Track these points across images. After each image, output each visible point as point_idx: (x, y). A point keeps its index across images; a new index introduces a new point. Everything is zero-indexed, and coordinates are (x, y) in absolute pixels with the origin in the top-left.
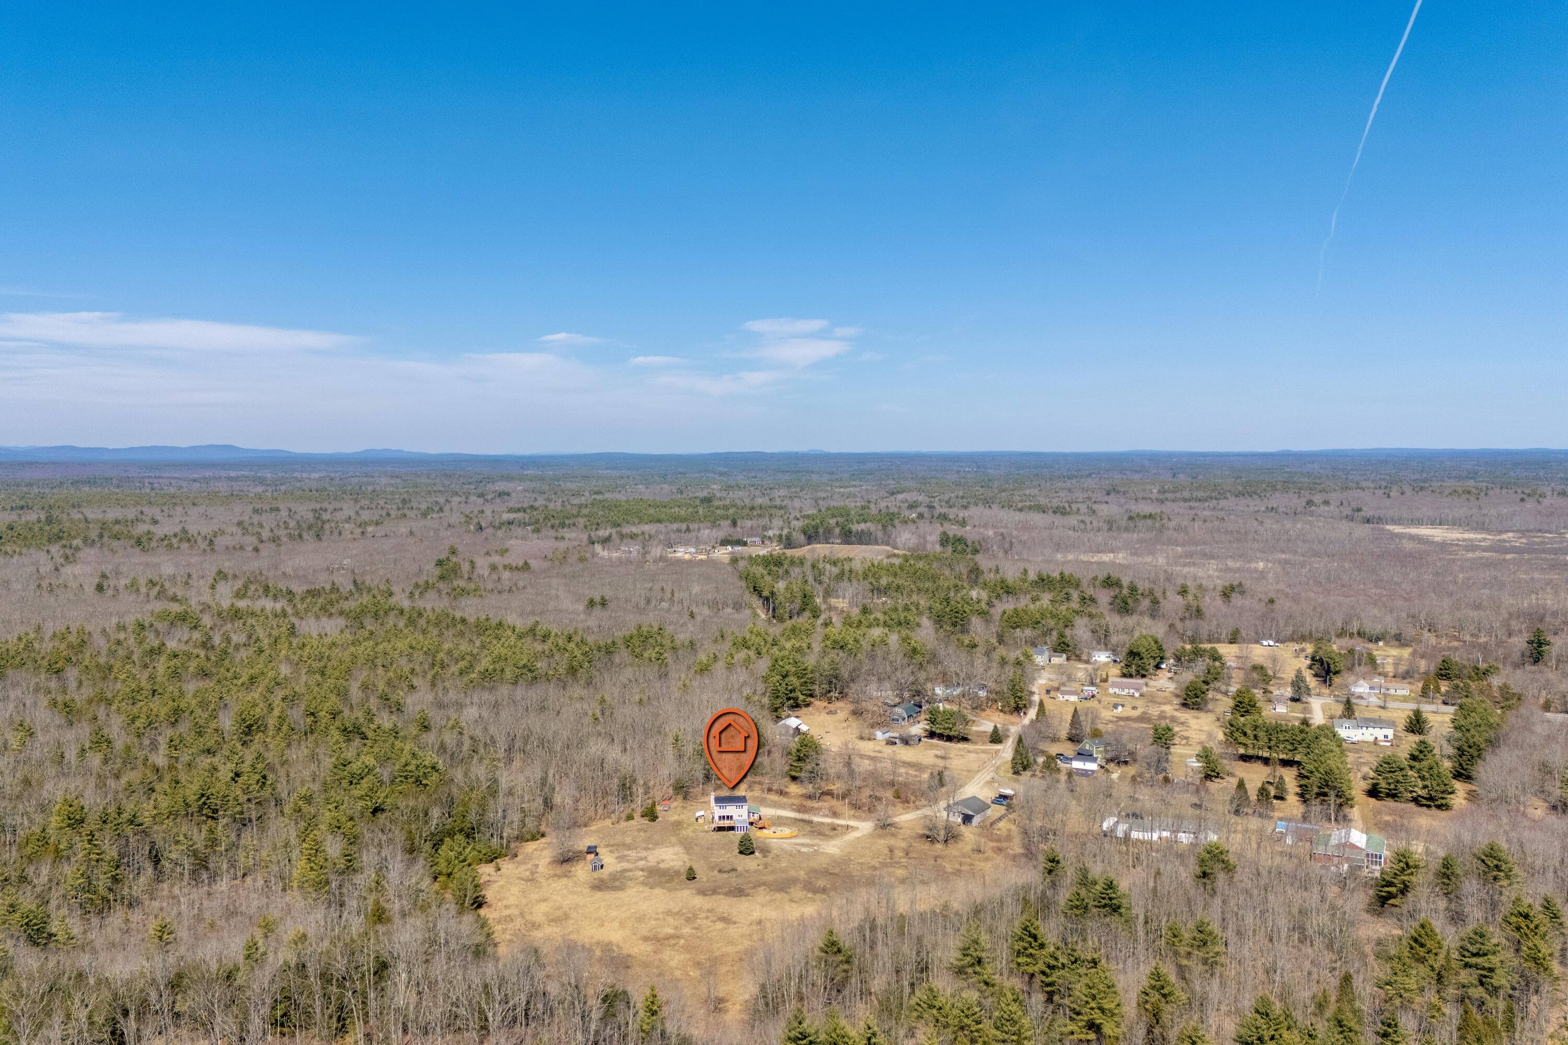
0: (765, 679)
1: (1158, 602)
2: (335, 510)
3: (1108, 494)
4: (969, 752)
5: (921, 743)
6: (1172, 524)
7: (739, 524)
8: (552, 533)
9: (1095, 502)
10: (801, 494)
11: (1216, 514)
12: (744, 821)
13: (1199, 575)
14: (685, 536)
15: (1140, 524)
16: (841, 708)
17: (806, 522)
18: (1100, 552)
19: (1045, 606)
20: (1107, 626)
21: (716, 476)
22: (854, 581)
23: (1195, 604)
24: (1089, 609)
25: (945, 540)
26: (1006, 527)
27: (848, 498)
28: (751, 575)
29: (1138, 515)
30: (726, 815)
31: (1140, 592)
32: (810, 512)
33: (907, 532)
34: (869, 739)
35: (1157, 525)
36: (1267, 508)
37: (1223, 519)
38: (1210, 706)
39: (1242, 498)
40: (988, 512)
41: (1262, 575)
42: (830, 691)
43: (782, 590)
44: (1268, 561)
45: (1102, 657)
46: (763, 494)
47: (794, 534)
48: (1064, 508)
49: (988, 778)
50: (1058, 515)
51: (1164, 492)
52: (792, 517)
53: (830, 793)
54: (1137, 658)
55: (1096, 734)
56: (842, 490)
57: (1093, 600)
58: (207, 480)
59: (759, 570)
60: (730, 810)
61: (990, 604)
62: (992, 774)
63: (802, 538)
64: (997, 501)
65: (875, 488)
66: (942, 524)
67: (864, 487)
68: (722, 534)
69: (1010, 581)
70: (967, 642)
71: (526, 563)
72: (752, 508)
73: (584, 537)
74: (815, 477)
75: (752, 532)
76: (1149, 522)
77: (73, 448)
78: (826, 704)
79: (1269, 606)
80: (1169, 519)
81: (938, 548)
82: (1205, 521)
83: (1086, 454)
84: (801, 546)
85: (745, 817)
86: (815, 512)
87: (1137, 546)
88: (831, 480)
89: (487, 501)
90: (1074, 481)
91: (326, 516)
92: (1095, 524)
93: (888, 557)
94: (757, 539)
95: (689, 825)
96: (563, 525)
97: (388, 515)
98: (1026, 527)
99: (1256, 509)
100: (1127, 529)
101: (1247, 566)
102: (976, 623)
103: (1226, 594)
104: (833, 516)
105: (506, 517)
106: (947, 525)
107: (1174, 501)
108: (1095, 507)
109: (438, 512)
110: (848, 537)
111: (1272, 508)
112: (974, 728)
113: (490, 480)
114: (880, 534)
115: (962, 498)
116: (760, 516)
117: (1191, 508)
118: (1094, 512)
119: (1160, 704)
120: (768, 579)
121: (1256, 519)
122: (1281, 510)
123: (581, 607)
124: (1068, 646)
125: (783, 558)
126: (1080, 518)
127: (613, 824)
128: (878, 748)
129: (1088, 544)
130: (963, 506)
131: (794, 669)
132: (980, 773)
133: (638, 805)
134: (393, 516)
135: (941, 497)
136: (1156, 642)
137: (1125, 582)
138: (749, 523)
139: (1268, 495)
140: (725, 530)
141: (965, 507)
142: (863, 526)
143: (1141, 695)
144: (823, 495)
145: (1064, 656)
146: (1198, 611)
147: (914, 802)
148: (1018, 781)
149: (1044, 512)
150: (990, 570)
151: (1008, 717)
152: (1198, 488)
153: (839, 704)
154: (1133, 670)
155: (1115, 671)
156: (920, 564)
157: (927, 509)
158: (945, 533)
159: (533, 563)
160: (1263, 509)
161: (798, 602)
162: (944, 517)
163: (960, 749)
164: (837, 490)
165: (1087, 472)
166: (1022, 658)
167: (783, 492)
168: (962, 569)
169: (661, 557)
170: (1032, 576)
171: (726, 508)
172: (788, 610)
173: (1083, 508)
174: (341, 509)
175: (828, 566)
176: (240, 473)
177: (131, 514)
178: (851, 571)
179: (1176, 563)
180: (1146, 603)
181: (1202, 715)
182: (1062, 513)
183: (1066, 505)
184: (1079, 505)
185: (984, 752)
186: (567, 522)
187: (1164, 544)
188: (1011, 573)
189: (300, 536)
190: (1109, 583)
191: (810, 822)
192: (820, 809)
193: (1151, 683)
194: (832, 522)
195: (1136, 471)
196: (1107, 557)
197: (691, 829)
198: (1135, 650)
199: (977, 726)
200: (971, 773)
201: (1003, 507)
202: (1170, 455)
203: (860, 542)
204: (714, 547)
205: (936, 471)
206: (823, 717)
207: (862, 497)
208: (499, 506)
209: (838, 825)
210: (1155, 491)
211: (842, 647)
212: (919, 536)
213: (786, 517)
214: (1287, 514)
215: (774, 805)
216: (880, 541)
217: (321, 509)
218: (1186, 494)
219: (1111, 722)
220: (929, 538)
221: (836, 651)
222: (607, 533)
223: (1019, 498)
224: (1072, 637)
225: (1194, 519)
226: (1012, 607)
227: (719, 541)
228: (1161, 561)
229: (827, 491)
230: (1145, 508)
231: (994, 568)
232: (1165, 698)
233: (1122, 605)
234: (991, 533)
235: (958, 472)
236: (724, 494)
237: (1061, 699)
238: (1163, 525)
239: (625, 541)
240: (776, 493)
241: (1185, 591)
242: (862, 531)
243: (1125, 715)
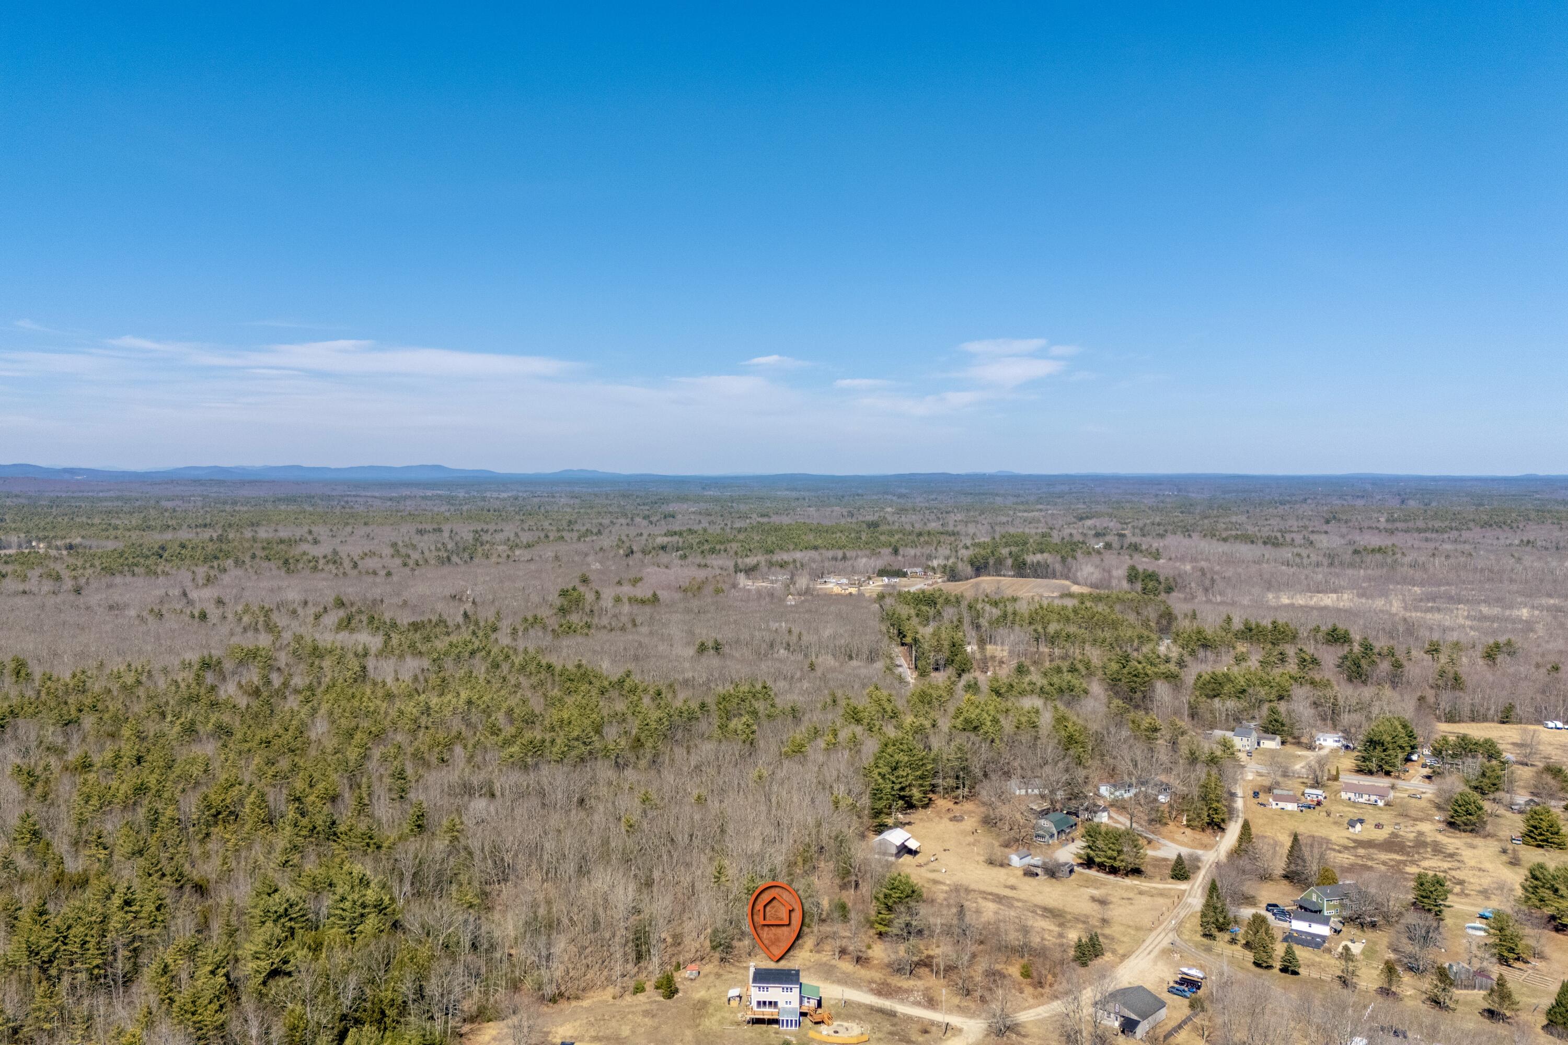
0: (867, 773)
1: (1401, 666)
2: (495, 531)
3: (1327, 522)
4: (1141, 893)
5: (1074, 876)
6: (1407, 560)
7: (901, 551)
8: (699, 559)
9: (1313, 532)
10: (979, 518)
11: (1460, 547)
12: (791, 1012)
13: (1447, 624)
14: (842, 564)
15: (1369, 558)
16: (970, 813)
17: (977, 550)
18: (1319, 592)
19: (1253, 669)
20: (1336, 698)
21: (895, 498)
22: (1017, 627)
23: (1450, 670)
24: (1311, 674)
25: (1133, 576)
26: (1207, 560)
27: (1030, 523)
28: (896, 616)
29: (1365, 549)
30: (767, 1000)
31: (1376, 651)
32: (982, 540)
33: (1089, 566)
34: (1002, 865)
35: (1389, 560)
36: (1522, 541)
37: (1471, 555)
38: (1489, 828)
39: (1489, 529)
40: (1186, 542)
41: (1529, 626)
42: (958, 788)
43: (928, 636)
44: (1533, 607)
45: (1329, 742)
46: (938, 518)
47: (960, 565)
48: (1276, 538)
49: (1165, 943)
50: (1269, 546)
51: (1394, 521)
52: (960, 546)
53: (926, 963)
54: (1379, 748)
55: (1327, 878)
56: (1025, 514)
57: (1315, 661)
58: (399, 500)
59: (904, 611)
60: (775, 993)
61: (1181, 664)
62: (1172, 936)
63: (969, 570)
64: (1199, 529)
65: (1062, 512)
66: (1131, 556)
67: (1050, 512)
68: (879, 563)
69: (1209, 632)
70: (1145, 724)
71: (655, 595)
72: (920, 534)
73: (730, 564)
74: (999, 500)
75: (914, 562)
76: (1379, 556)
77: (299, 468)
78: (950, 805)
79: (1554, 674)
80: (1403, 554)
81: (1125, 585)
82: (1447, 557)
83: (1300, 478)
84: (967, 579)
85: (796, 1004)
86: (987, 539)
87: (1364, 585)
88: (1017, 503)
89: (651, 523)
90: (1287, 507)
91: (486, 537)
92: (1314, 558)
93: (1062, 596)
94: (918, 570)
95: (719, 1009)
96: (713, 551)
97: (547, 536)
98: (1230, 560)
99: (1508, 542)
100: (1352, 565)
101: (1507, 613)
102: (1162, 689)
103: (1490, 655)
104: (1007, 545)
105: (660, 540)
106: (1137, 556)
107: (1407, 531)
108: (1313, 537)
109: (596, 534)
110: (1021, 569)
111: (1528, 542)
112: (1150, 853)
113: (665, 501)
114: (1058, 567)
115: (1159, 524)
116: (927, 543)
117: (1427, 540)
118: (1312, 543)
119: (1416, 820)
120: (915, 621)
121: (1512, 556)
122: (1539, 543)
123: (691, 651)
124: (1283, 725)
125: (937, 595)
126: (1296, 550)
127: (614, 998)
128: (1012, 881)
129: (1305, 582)
130: (1158, 535)
131: (906, 758)
132: (1154, 934)
133: (654, 967)
134: (551, 538)
135: (1135, 524)
136: (1405, 727)
137: (1357, 637)
138: (912, 552)
139: (1521, 527)
140: (885, 558)
141: (1161, 536)
142: (1039, 557)
143: (1388, 804)
144: (1004, 519)
145: (1278, 738)
146: (1456, 678)
147: (1051, 985)
148: (1208, 950)
149: (1252, 542)
150: (1186, 615)
151: (1198, 835)
152: (1435, 516)
153: (968, 806)
154: (1373, 765)
155: (1348, 762)
156: (1101, 608)
157: (1116, 538)
158: (1133, 568)
159: (663, 595)
160: (1517, 542)
161: (946, 653)
162: (1135, 548)
163: (1127, 888)
164: (1020, 514)
165: (1302, 497)
166: (1219, 753)
167: (959, 517)
168: (1151, 613)
169: (808, 589)
170: (1237, 624)
171: (891, 533)
172: (932, 661)
173: (1298, 538)
174: (502, 530)
175: (988, 607)
176: (435, 492)
177: (299, 532)
178: (1015, 614)
179: (1416, 609)
180: (1385, 666)
181: (1478, 841)
182: (1273, 544)
183: (1279, 535)
184: (1294, 535)
185: (1162, 894)
186: (718, 547)
187: (1398, 584)
188: (1210, 622)
189: (449, 559)
190: (1336, 637)
191: (892, 1014)
192: (908, 991)
193: (1400, 783)
194: (1005, 551)
195: (1358, 497)
196: (1328, 600)
197: (718, 1016)
198: (1375, 739)
199: (1155, 849)
200: (1141, 931)
201: (1205, 536)
202: (1397, 479)
203: (1037, 576)
204: (869, 578)
205: (1132, 494)
206: (944, 826)
207: (1046, 523)
208: (663, 527)
209: (933, 1023)
210: (1382, 520)
211: (975, 728)
212: (1104, 570)
213: (954, 545)
214: (1546, 549)
215: (846, 980)
216: (1058, 574)
217: (482, 530)
218: (1420, 524)
219: (1346, 848)
220: (1115, 573)
221: (967, 734)
222: (755, 561)
223: (1224, 526)
224: (1289, 713)
225: (1434, 555)
226: (1209, 670)
227: (877, 571)
228: (1396, 606)
229: (1008, 515)
230: (1375, 541)
231: (1190, 613)
232: (1422, 810)
233: (1354, 668)
234: (1188, 567)
235: (1157, 496)
236: (896, 517)
237: (1274, 806)
238: (1396, 561)
239: (773, 569)
240: (952, 518)
241: (1436, 650)
242: (1038, 563)
243: (1365, 836)
